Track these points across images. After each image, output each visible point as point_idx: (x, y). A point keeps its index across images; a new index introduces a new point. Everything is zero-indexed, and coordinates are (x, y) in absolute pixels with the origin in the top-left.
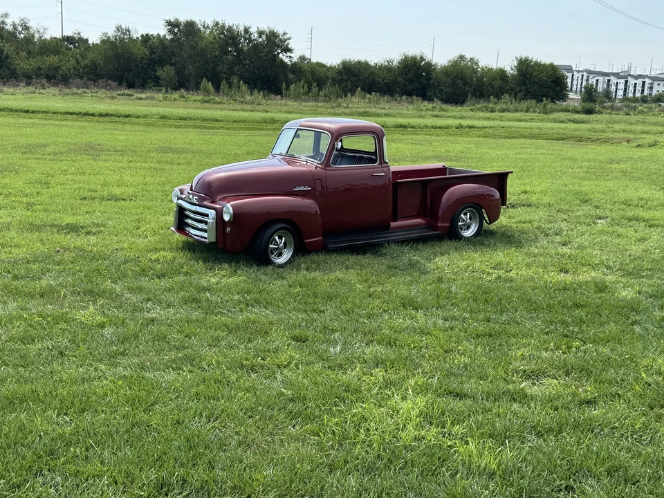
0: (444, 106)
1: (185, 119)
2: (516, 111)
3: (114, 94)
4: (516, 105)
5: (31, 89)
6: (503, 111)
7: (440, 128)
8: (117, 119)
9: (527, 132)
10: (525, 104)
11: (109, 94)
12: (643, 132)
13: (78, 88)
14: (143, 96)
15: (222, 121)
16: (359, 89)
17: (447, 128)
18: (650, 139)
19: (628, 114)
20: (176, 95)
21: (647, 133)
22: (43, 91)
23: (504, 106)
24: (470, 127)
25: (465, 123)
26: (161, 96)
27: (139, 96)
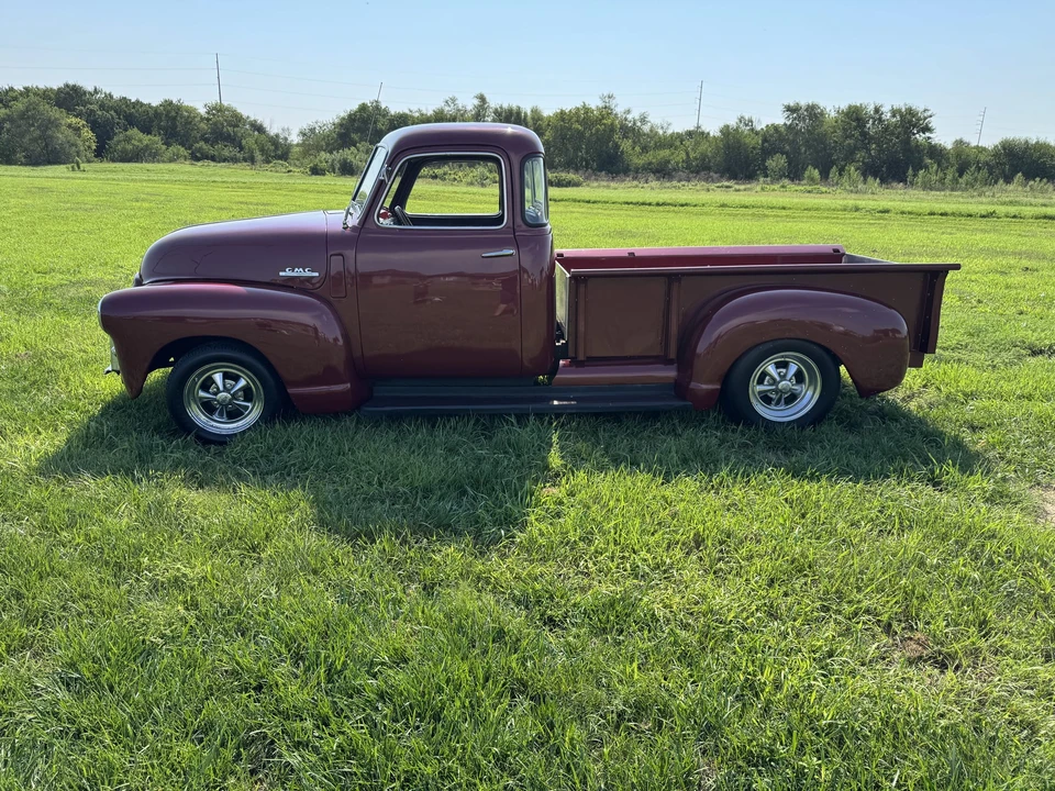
1: (747, 207)
3: (713, 186)
5: (635, 183)
8: (672, 208)
11: (706, 185)
13: (679, 181)
14: (742, 187)
15: (790, 208)
16: (1020, 174)
20: (776, 187)
22: (645, 185)
26: (759, 188)
27: (737, 187)
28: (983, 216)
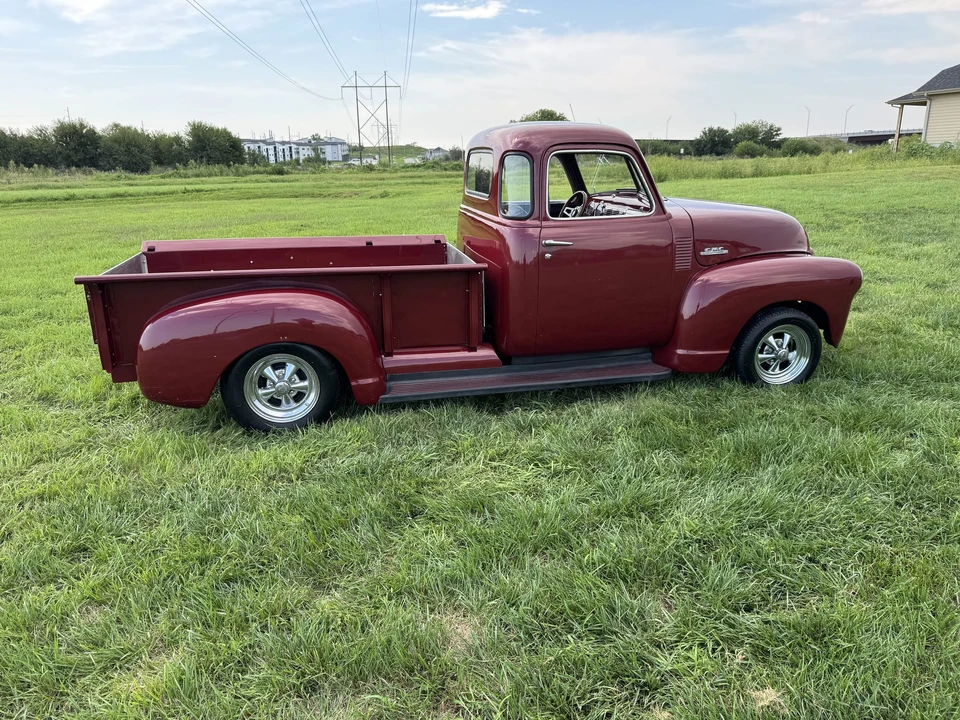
0: (132, 175)
2: (210, 175)
4: (203, 169)
6: (197, 176)
7: (164, 194)
9: (259, 193)
10: (216, 168)
12: (362, 186)
16: (12, 162)
17: (172, 193)
18: (380, 190)
19: (314, 173)
21: (365, 186)
23: (196, 171)
24: (198, 191)
25: (189, 187)
28: (67, 199)
